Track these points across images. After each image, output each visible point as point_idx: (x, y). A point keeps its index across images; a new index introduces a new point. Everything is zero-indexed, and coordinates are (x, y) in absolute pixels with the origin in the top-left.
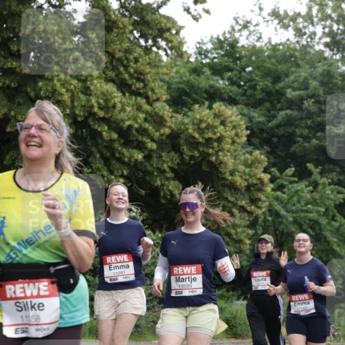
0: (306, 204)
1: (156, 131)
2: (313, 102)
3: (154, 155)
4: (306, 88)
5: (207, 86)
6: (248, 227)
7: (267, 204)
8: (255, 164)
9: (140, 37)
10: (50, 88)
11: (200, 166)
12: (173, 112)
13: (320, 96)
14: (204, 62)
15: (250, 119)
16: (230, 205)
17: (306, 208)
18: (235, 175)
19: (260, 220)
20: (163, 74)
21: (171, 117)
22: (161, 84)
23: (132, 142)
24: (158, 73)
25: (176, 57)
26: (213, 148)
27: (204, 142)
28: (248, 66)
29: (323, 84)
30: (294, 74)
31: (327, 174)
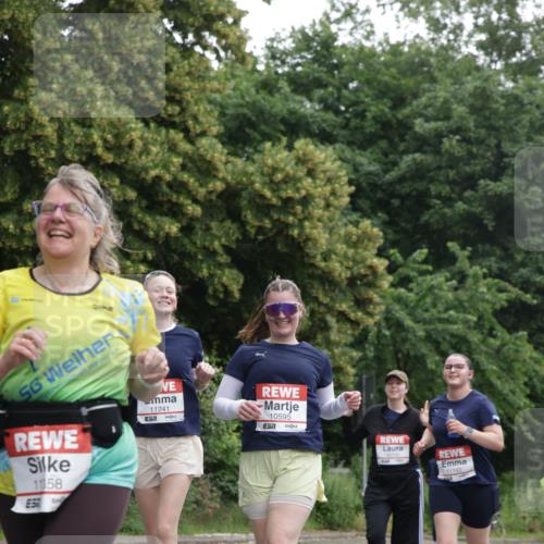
0: (447, 310)
1: (201, 185)
2: (458, 141)
3: (198, 226)
4: (447, 118)
5: (285, 112)
6: (352, 346)
7: (383, 308)
8: (363, 241)
9: (174, 28)
10: (22, 116)
11: (274, 244)
12: (229, 154)
13: (470, 130)
14: (280, 71)
15: (356, 168)
16: (322, 309)
17: (445, 316)
18: (330, 259)
19: (372, 336)
20: (212, 91)
21: (227, 163)
22: (209, 107)
23: (161, 204)
24: (203, 90)
25: (234, 62)
26: (295, 215)
27: (279, 203)
28: (352, 80)
29: (474, 110)
30: (427, 94)
31: (480, 260)
